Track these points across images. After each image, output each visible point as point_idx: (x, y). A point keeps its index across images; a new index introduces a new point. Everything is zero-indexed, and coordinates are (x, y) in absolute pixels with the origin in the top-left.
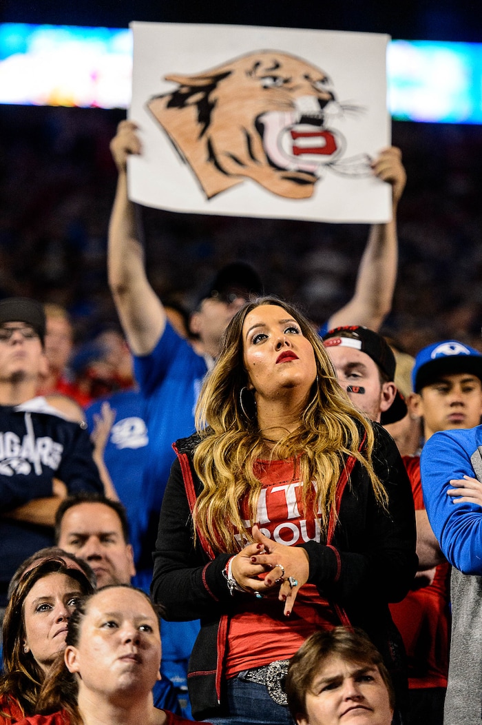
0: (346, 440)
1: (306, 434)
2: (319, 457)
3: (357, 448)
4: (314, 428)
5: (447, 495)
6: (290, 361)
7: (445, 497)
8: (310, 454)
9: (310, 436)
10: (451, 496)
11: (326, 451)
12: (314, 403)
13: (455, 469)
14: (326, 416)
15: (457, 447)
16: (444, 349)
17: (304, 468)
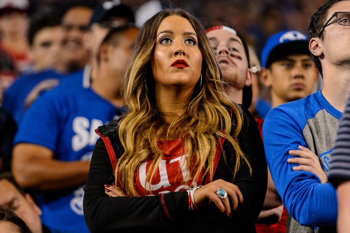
0: (221, 126)
1: (189, 118)
2: (201, 137)
3: (229, 133)
4: (196, 115)
5: (288, 163)
6: (181, 68)
7: (285, 164)
8: (192, 134)
9: (193, 120)
10: (291, 163)
11: (206, 133)
12: (200, 95)
13: (292, 141)
14: (208, 106)
15: (293, 123)
16: (289, 36)
17: (188, 145)
